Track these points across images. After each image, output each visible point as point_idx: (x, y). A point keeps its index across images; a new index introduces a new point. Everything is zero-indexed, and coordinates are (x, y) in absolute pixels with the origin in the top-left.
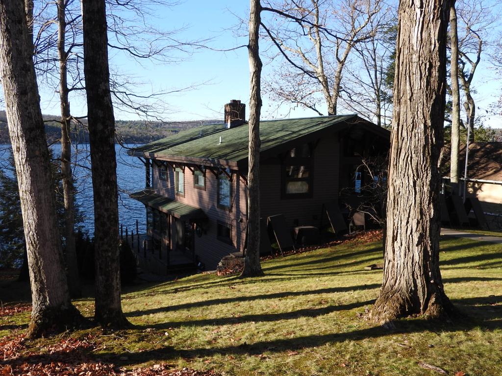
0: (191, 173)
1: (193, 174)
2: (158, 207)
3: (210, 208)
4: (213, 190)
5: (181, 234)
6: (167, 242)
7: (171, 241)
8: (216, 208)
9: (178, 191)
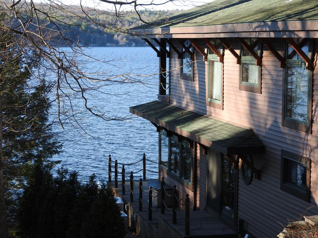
0: (235, 60)
1: (239, 62)
2: (175, 128)
3: (268, 126)
4: (276, 92)
5: (214, 178)
6: (191, 194)
7: (198, 193)
8: (281, 126)
9: (211, 97)
